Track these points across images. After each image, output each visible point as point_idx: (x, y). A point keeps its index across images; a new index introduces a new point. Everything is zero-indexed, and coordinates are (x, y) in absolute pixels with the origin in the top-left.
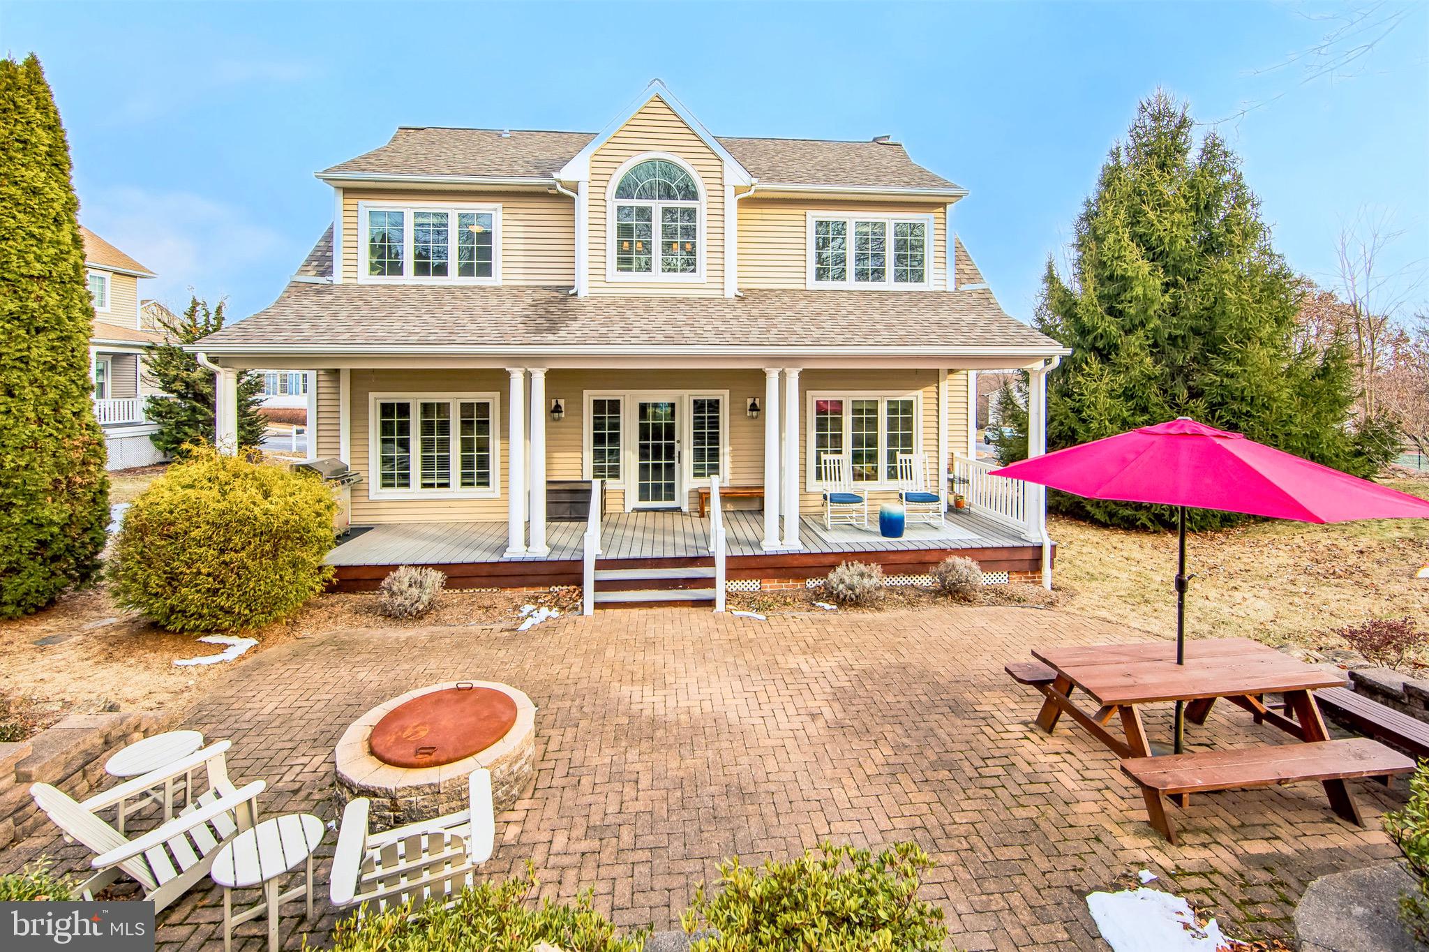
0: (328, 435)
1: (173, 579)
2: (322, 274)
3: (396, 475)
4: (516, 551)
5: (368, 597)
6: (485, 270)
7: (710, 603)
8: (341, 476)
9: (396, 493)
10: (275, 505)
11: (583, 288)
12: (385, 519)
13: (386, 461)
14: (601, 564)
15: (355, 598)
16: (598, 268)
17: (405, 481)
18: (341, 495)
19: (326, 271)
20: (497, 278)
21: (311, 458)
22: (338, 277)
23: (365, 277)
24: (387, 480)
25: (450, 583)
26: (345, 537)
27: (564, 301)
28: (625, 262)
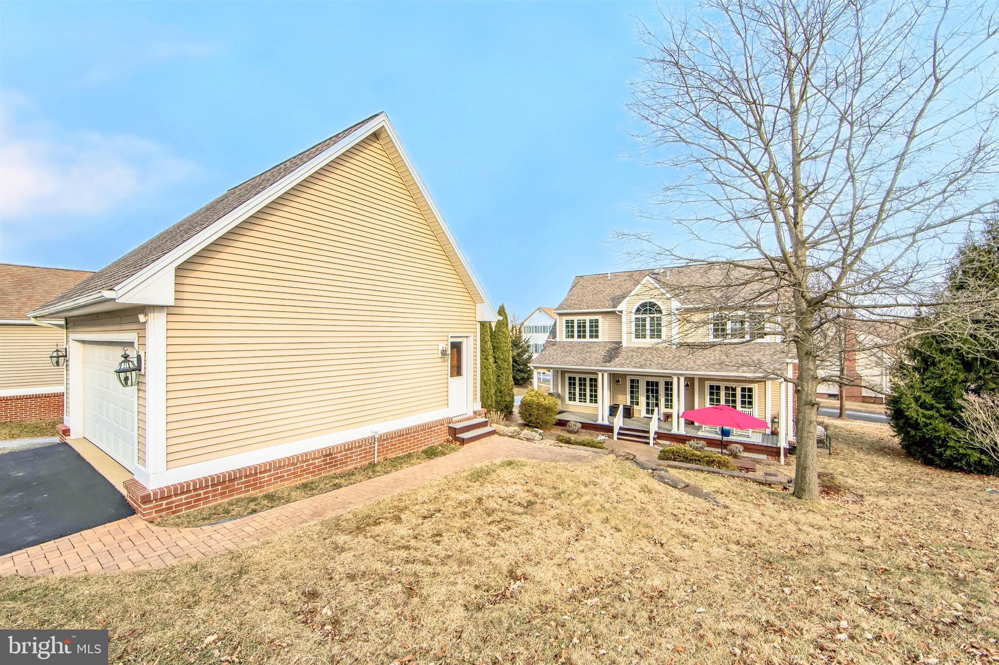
0: (555, 385)
1: (530, 415)
2: (553, 338)
3: (572, 398)
4: (600, 422)
5: (564, 428)
6: (597, 337)
7: (648, 443)
8: (559, 396)
9: (572, 403)
10: (546, 402)
11: (625, 344)
12: (570, 410)
13: (570, 393)
14: (621, 429)
15: (562, 428)
16: (630, 340)
17: (574, 400)
18: (559, 402)
19: (555, 337)
20: (600, 339)
21: (551, 391)
22: (558, 339)
23: (565, 339)
24: (570, 399)
25: (582, 428)
26: (560, 413)
27: (618, 349)
28: (637, 337)
